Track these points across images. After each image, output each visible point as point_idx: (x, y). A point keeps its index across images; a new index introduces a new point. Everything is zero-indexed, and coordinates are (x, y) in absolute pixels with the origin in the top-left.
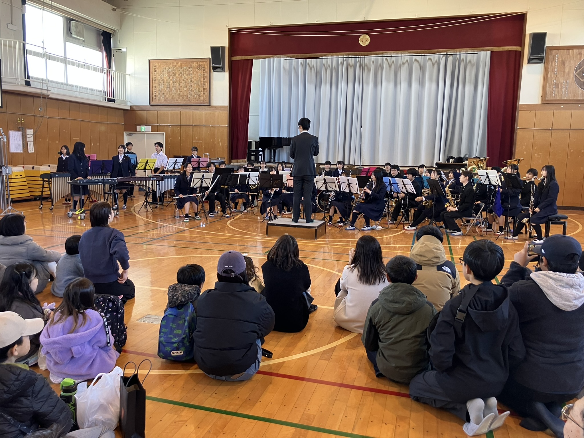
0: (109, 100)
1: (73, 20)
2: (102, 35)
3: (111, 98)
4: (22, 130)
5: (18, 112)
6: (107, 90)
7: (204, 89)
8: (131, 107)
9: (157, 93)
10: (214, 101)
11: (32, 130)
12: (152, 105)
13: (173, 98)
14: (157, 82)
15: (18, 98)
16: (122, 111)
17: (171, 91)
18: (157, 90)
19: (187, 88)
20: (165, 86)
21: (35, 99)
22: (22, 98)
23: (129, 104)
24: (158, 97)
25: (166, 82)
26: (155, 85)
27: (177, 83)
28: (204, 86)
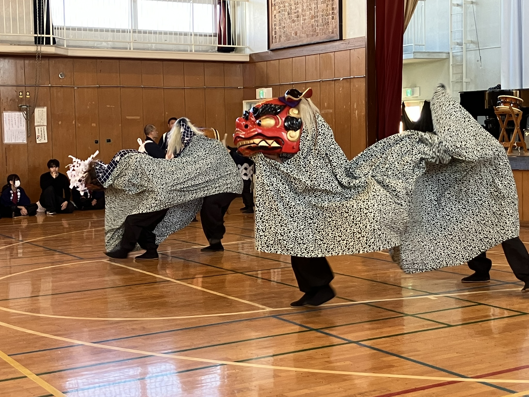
4: (26, 110)
5: (19, 83)
6: (218, 32)
7: (333, 9)
8: (250, 56)
9: (277, 28)
10: (348, 31)
11: (45, 109)
12: (273, 50)
13: (296, 34)
14: (277, 7)
15: (20, 62)
16: (238, 65)
17: (294, 21)
18: (278, 23)
19: (313, 12)
20: (286, 13)
21: (52, 62)
22: (27, 62)
23: (248, 52)
24: (278, 34)
25: (287, 4)
26: (275, 12)
27: (300, 5)
28: (333, 4)
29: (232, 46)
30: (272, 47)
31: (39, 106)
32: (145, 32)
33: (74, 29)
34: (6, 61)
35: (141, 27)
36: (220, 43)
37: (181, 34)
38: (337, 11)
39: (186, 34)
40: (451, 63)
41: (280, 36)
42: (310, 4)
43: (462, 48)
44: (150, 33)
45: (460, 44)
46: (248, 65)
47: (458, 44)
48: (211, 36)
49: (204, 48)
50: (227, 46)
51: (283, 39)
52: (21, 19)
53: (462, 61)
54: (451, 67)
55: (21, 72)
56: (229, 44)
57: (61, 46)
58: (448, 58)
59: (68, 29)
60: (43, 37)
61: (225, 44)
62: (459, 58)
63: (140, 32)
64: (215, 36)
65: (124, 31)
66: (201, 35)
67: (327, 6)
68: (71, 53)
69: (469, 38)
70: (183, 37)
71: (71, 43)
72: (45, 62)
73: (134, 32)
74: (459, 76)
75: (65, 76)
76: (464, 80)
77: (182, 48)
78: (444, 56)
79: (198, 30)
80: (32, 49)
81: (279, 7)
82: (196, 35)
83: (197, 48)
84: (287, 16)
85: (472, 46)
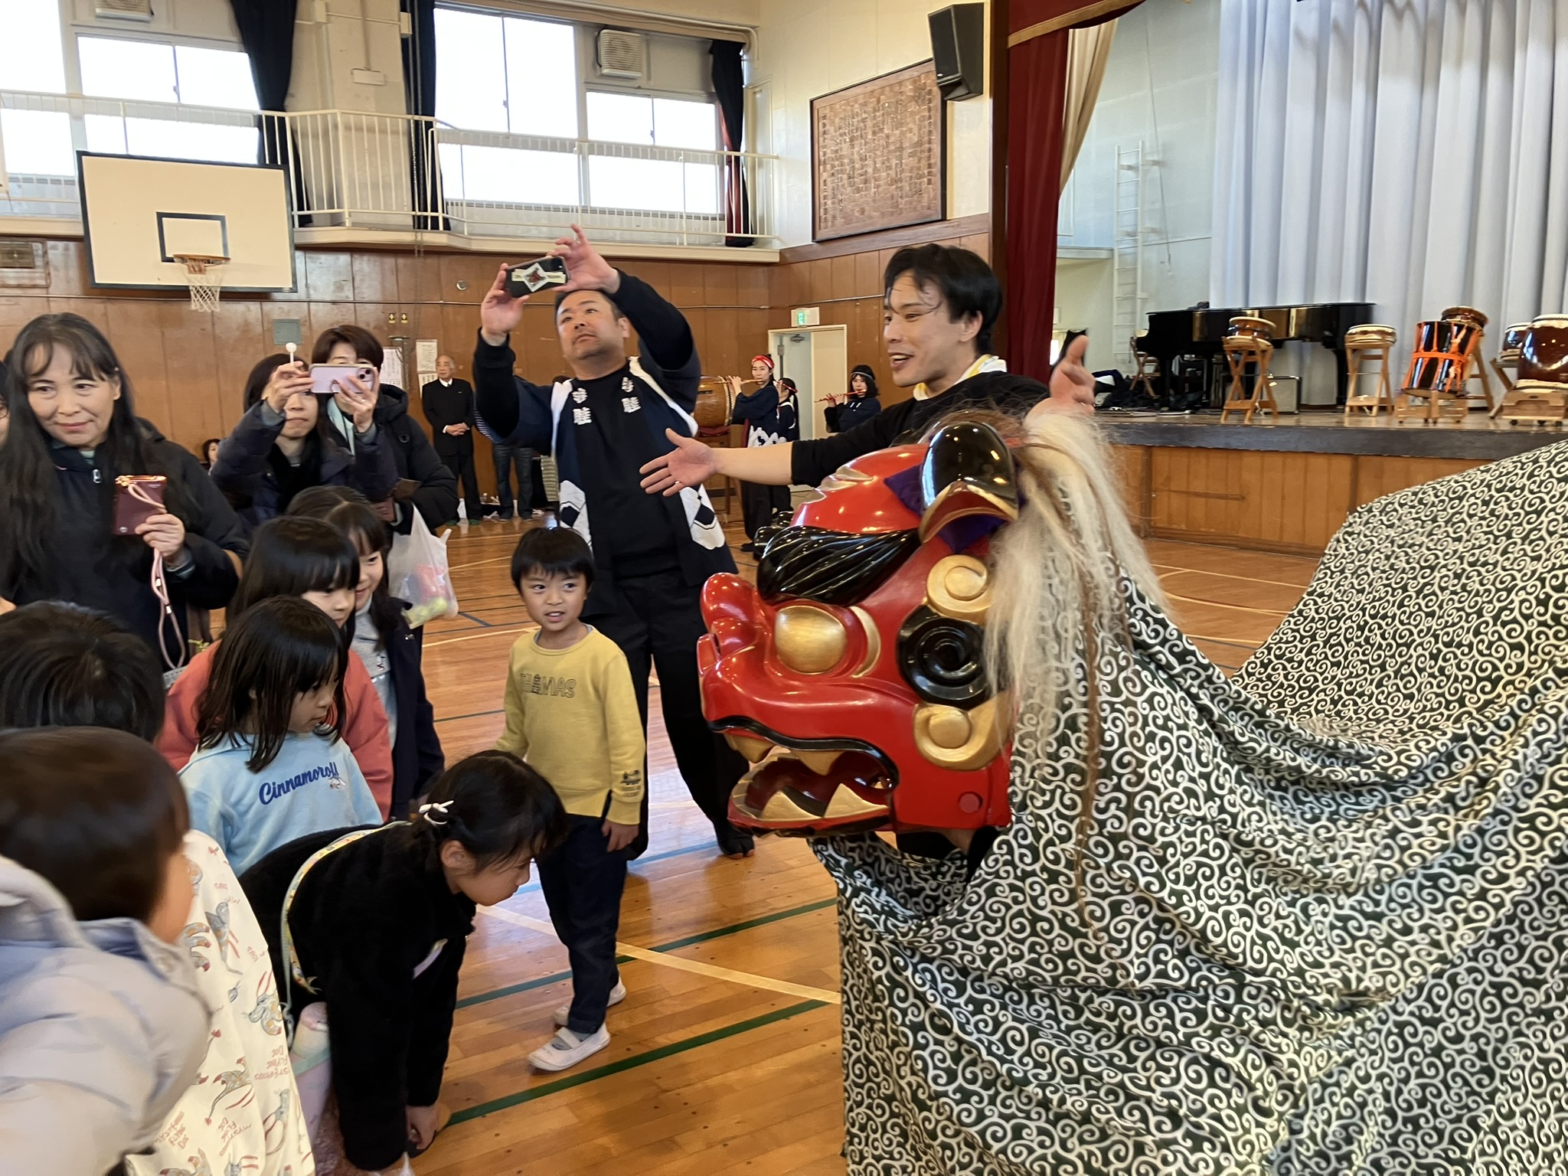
0: (731, 242)
1: (606, 27)
2: (711, 52)
3: (734, 234)
4: (401, 345)
5: (389, 299)
6: (726, 212)
7: (930, 166)
8: (782, 253)
9: (829, 202)
10: (956, 204)
11: (434, 344)
12: (820, 242)
13: (862, 211)
14: (828, 167)
15: (389, 261)
16: (761, 269)
17: (858, 190)
18: (829, 193)
19: (892, 173)
20: (845, 177)
21: (445, 261)
22: (401, 261)
23: (778, 246)
24: (831, 213)
25: (846, 161)
26: (825, 176)
27: (869, 162)
28: (929, 158)
29: (749, 235)
30: (819, 237)
31: (424, 338)
32: (603, 212)
33: (480, 205)
34: (366, 258)
35: (596, 202)
36: (730, 230)
37: (663, 215)
38: (937, 169)
39: (672, 216)
40: (1116, 266)
41: (834, 217)
42: (888, 160)
43: (1136, 241)
44: (612, 212)
45: (1132, 234)
46: (776, 269)
47: (1129, 234)
48: (714, 219)
49: (703, 240)
50: (742, 235)
51: (839, 221)
52: (387, 186)
53: (1136, 263)
54: (1115, 273)
55: (391, 280)
56: (746, 231)
57: (459, 234)
58: (1112, 257)
59: (469, 205)
60: (426, 218)
61: (738, 231)
62: (1129, 258)
63: (594, 211)
64: (722, 218)
65: (566, 210)
66: (698, 218)
67: (919, 161)
68: (476, 246)
69: (1149, 224)
70: (667, 220)
71: (478, 229)
72: (431, 261)
73: (584, 211)
74: (1129, 288)
75: (468, 286)
76: (1140, 294)
77: (665, 237)
78: (1104, 255)
79: (693, 208)
80: (407, 237)
81: (833, 167)
82: (689, 217)
83: (693, 239)
84: (846, 182)
85: (1153, 238)
